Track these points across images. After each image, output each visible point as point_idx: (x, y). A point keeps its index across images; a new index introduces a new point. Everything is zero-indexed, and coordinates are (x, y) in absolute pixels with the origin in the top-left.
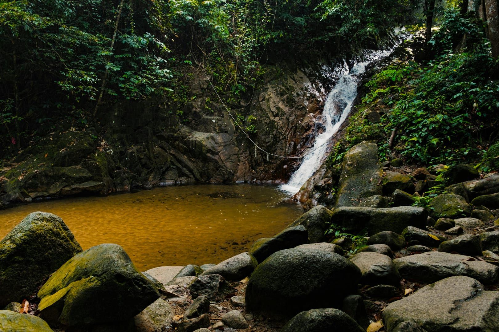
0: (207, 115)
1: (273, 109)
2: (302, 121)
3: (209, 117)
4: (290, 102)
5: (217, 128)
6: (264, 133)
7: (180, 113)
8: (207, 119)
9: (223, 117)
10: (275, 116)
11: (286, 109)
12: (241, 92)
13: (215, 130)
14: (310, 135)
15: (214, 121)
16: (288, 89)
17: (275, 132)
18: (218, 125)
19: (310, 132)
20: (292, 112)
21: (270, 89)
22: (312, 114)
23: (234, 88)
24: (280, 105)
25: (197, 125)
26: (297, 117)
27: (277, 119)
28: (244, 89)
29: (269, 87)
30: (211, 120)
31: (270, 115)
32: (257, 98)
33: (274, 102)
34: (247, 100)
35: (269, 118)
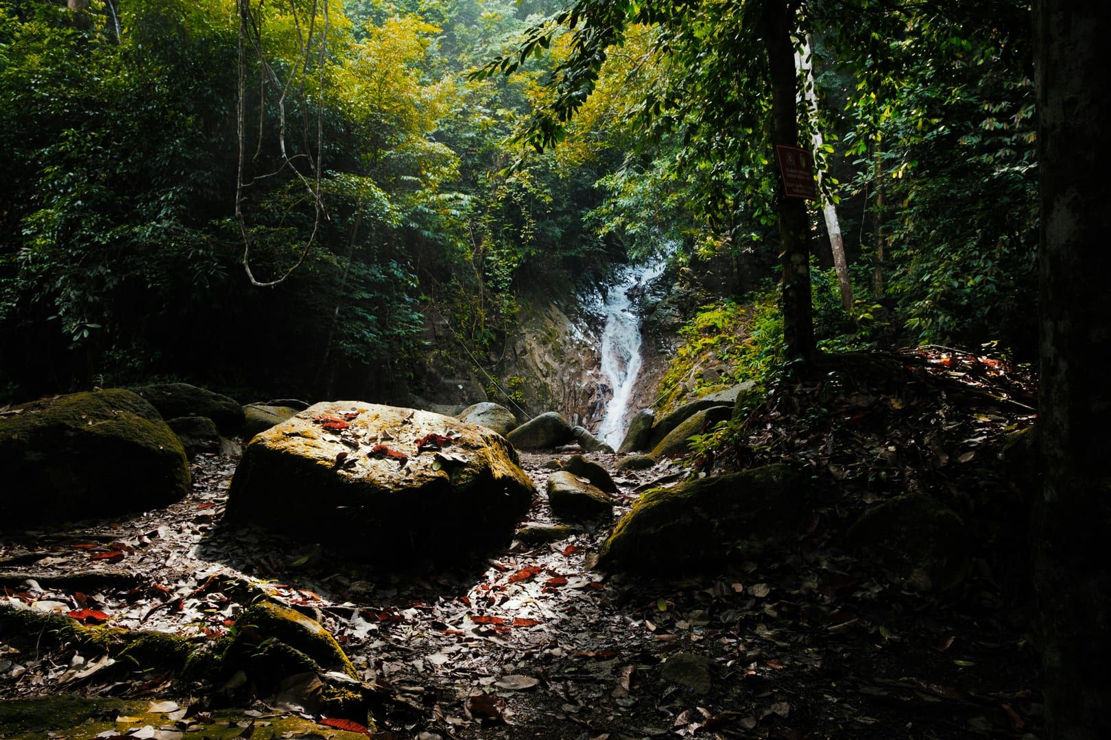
0: (446, 377)
1: (541, 366)
2: (580, 382)
3: (451, 381)
4: (558, 353)
5: (466, 398)
6: (535, 402)
7: (410, 377)
8: (450, 384)
9: (469, 379)
10: (545, 376)
11: (556, 365)
12: (490, 340)
13: (463, 400)
14: (596, 403)
15: (461, 387)
16: (550, 334)
17: (550, 401)
18: (467, 392)
19: (594, 399)
20: (564, 370)
21: (528, 336)
22: (589, 372)
23: (480, 336)
24: (547, 358)
25: (435, 394)
26: (573, 376)
27: (548, 380)
28: (494, 337)
29: (524, 331)
30: (456, 386)
31: (539, 374)
32: (511, 349)
33: (539, 355)
34: (498, 354)
35: (538, 379)
